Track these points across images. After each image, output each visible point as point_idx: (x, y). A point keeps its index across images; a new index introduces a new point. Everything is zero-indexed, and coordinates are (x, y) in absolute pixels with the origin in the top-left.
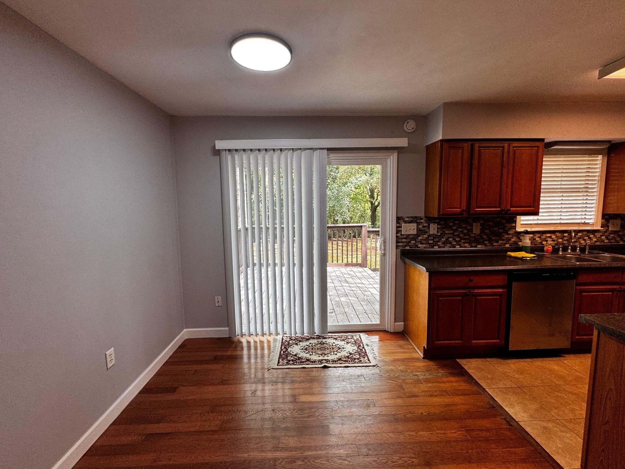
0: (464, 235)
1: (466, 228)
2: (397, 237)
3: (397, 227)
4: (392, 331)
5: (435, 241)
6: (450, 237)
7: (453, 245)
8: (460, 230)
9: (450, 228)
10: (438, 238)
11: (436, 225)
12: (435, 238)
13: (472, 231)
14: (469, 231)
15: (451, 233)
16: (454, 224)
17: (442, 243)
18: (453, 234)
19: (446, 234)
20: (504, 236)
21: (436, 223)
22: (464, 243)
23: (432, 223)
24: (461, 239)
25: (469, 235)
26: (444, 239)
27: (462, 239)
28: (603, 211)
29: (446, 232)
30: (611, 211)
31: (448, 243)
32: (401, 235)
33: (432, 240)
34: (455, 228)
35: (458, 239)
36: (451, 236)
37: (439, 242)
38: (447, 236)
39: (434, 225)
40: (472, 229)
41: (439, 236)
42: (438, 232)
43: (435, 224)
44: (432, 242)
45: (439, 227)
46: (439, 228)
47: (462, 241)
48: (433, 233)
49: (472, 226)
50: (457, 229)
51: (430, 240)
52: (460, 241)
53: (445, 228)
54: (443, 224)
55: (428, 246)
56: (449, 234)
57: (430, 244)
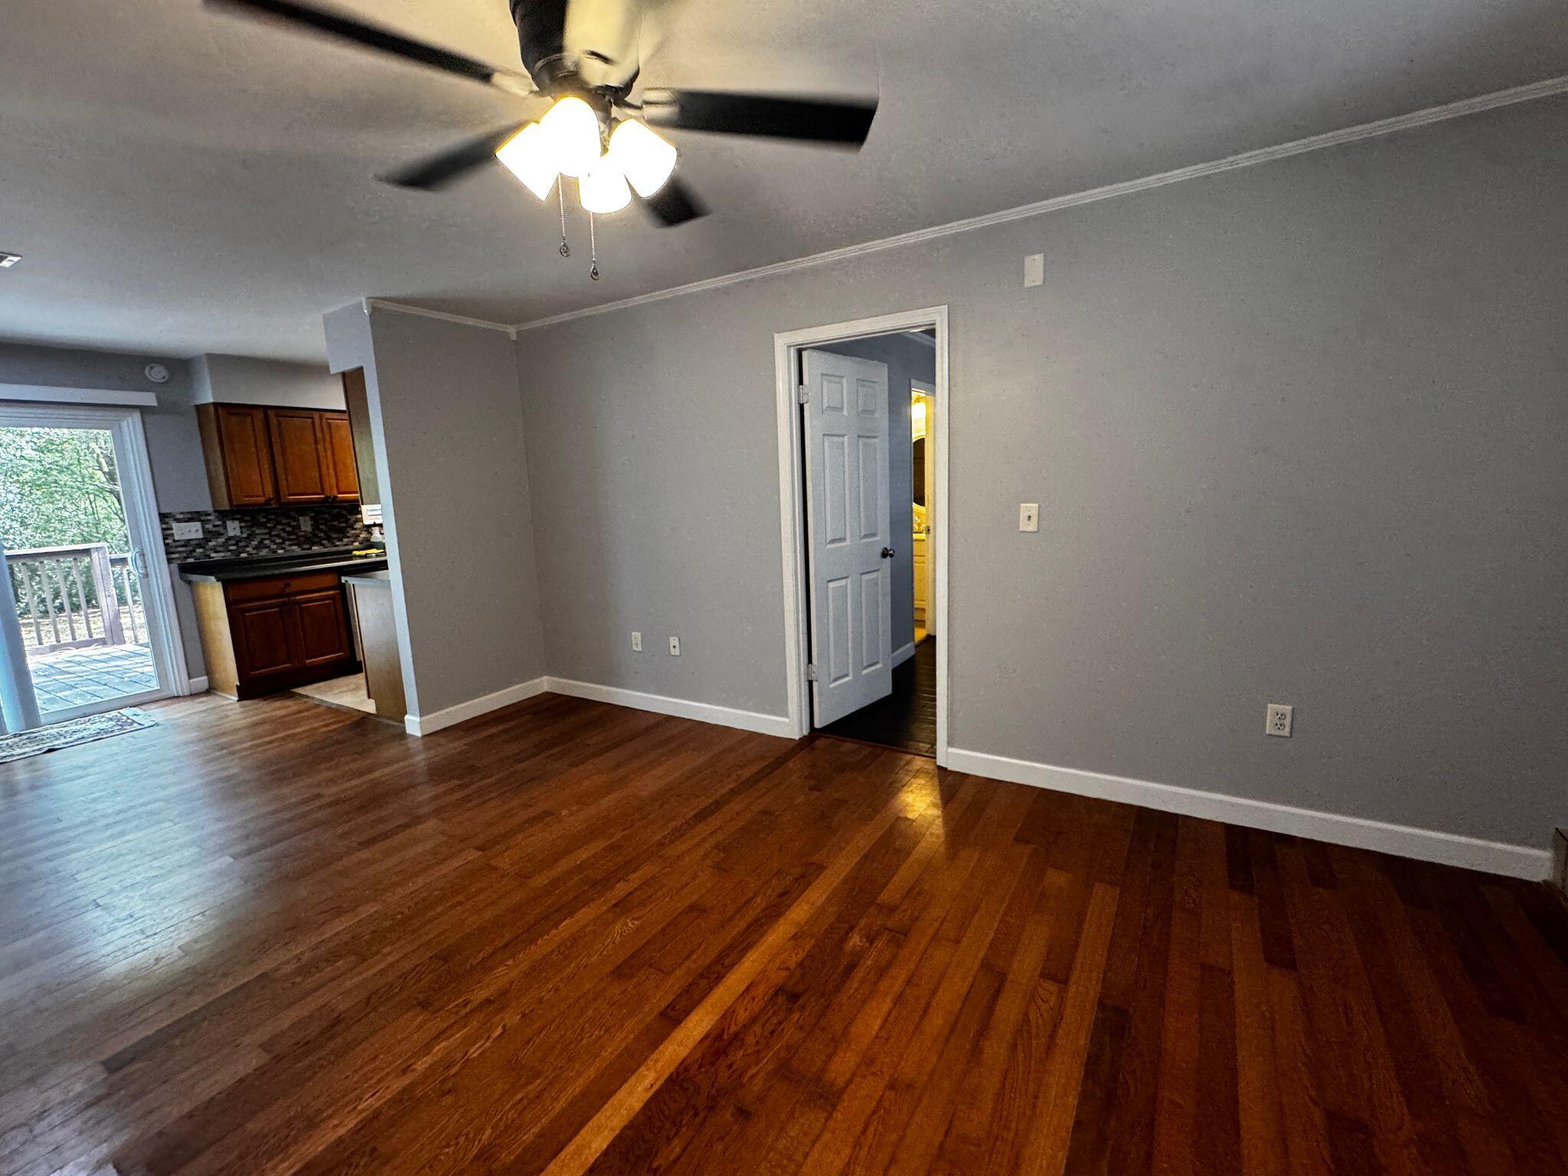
0: (288, 535)
1: (289, 524)
2: (166, 545)
3: (163, 530)
4: (187, 693)
5: (241, 547)
6: (265, 539)
7: (273, 549)
8: (279, 527)
9: (262, 526)
10: (243, 541)
11: (237, 522)
12: (240, 541)
13: (300, 528)
14: (294, 529)
15: (266, 533)
16: (268, 519)
17: (254, 549)
18: (268, 533)
19: (258, 534)
20: (348, 532)
22: (290, 545)
23: (229, 520)
24: (284, 540)
25: (296, 534)
26: (255, 543)
27: (286, 540)
29: (257, 532)
31: (263, 548)
32: (174, 541)
33: (234, 545)
34: (271, 525)
35: (279, 541)
36: (266, 537)
37: (247, 546)
38: (259, 538)
39: (233, 522)
41: (246, 538)
42: (242, 533)
43: (235, 521)
44: (234, 548)
45: (243, 525)
46: (244, 527)
47: (286, 543)
48: (233, 535)
49: (298, 520)
50: (275, 527)
51: (231, 545)
52: (283, 543)
53: (253, 526)
54: (249, 521)
55: (229, 554)
56: (262, 534)
57: (231, 551)
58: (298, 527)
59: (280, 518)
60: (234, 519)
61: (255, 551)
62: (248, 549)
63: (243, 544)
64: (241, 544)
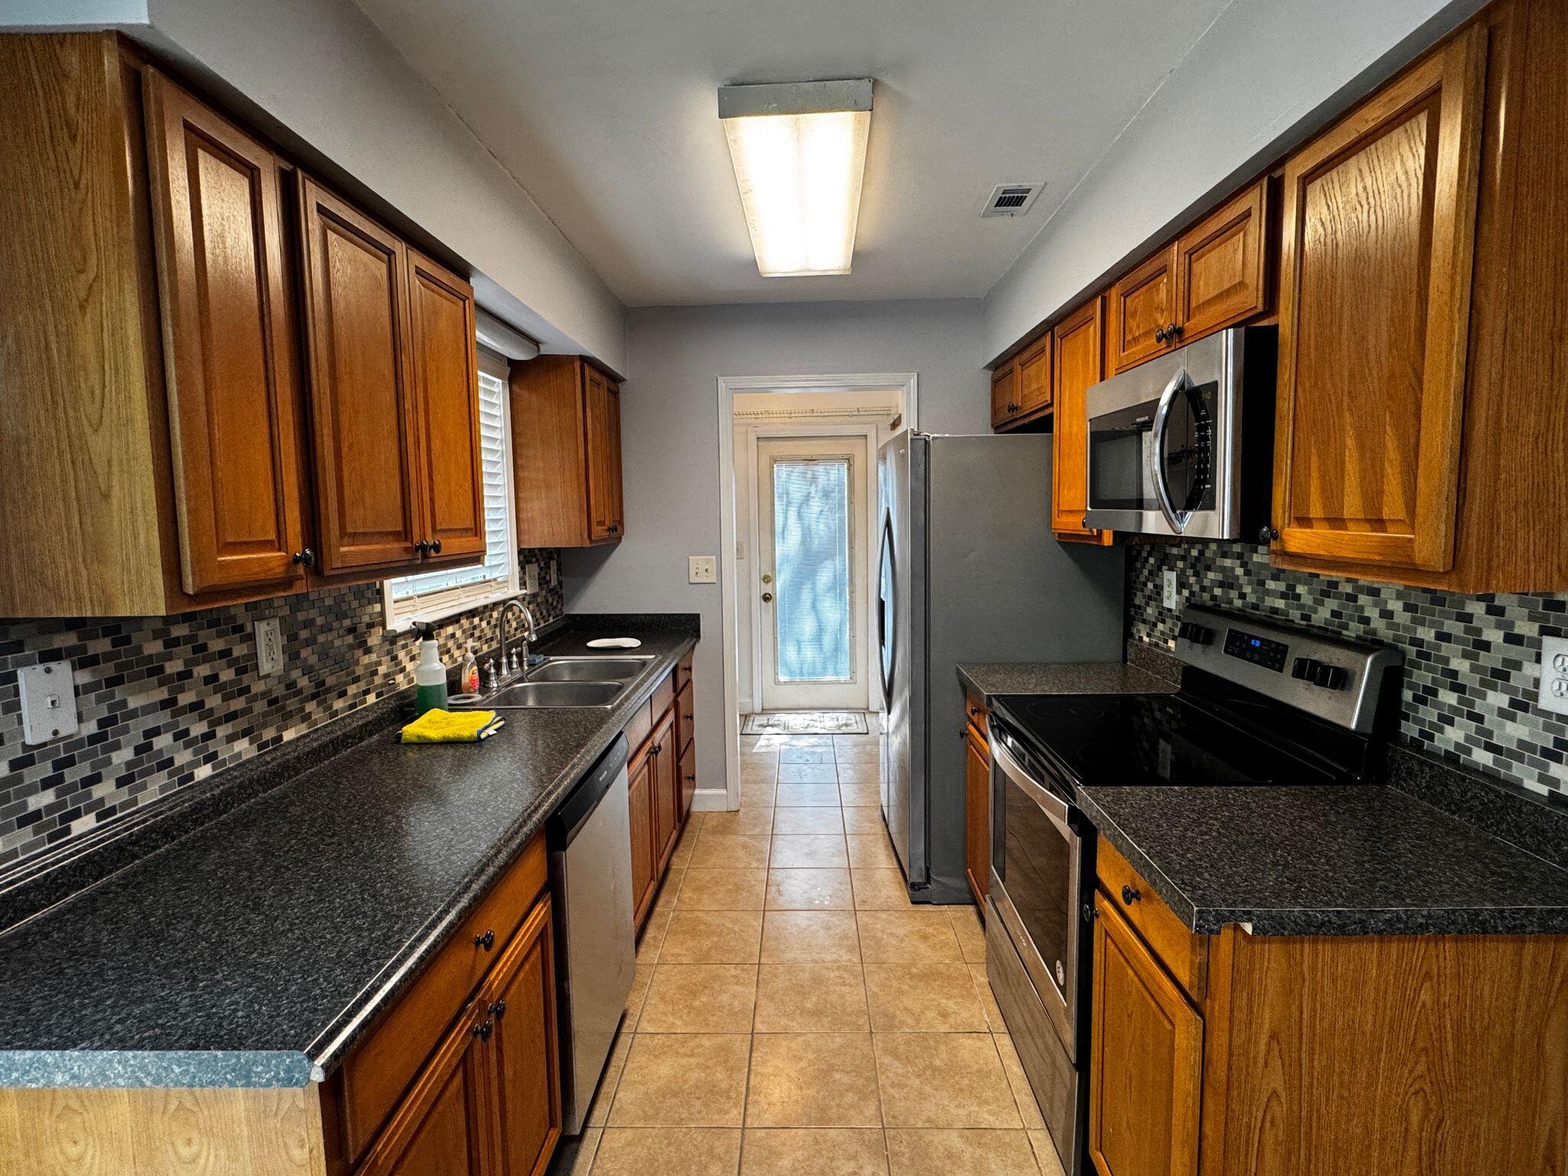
0: (226, 698)
1: (225, 654)
5: (73, 787)
6: (156, 732)
7: (181, 768)
8: (202, 671)
9: (151, 673)
10: (84, 757)
11: (62, 669)
12: (70, 762)
13: (256, 667)
14: (241, 671)
15: (165, 704)
16: (171, 643)
17: (120, 783)
18: (168, 704)
19: (133, 714)
20: (357, 663)
21: (54, 655)
22: (231, 739)
23: (28, 662)
24: (215, 723)
25: (247, 690)
26: (123, 756)
27: (218, 722)
28: (518, 546)
29: (133, 703)
30: (534, 543)
31: (148, 772)
33: (46, 784)
34: (174, 667)
35: (198, 729)
36: (163, 718)
37: (96, 779)
38: (135, 734)
39: (48, 671)
40: (254, 656)
41: (93, 739)
42: (80, 719)
43: (53, 665)
44: (48, 797)
45: (84, 677)
46: (88, 688)
47: (222, 731)
48: (49, 737)
49: (251, 637)
50: (186, 675)
51: (32, 790)
52: (210, 736)
53: (114, 682)
54: (108, 657)
55: (27, 834)
56: (148, 710)
57: (37, 815)
58: (247, 666)
59: (203, 636)
60: (50, 656)
61: (124, 794)
62: (98, 791)
63: (83, 770)
64: (72, 776)
